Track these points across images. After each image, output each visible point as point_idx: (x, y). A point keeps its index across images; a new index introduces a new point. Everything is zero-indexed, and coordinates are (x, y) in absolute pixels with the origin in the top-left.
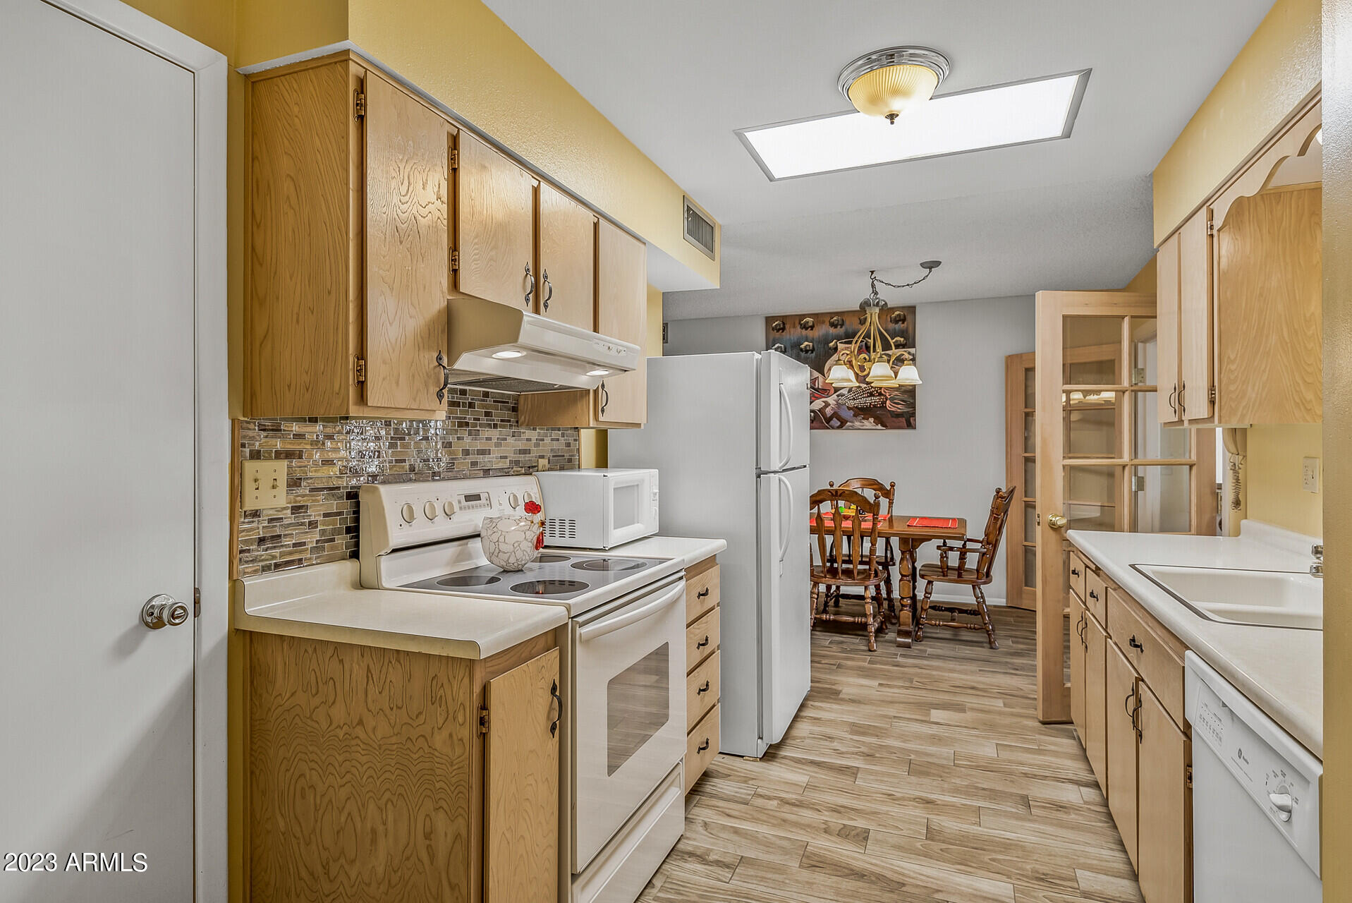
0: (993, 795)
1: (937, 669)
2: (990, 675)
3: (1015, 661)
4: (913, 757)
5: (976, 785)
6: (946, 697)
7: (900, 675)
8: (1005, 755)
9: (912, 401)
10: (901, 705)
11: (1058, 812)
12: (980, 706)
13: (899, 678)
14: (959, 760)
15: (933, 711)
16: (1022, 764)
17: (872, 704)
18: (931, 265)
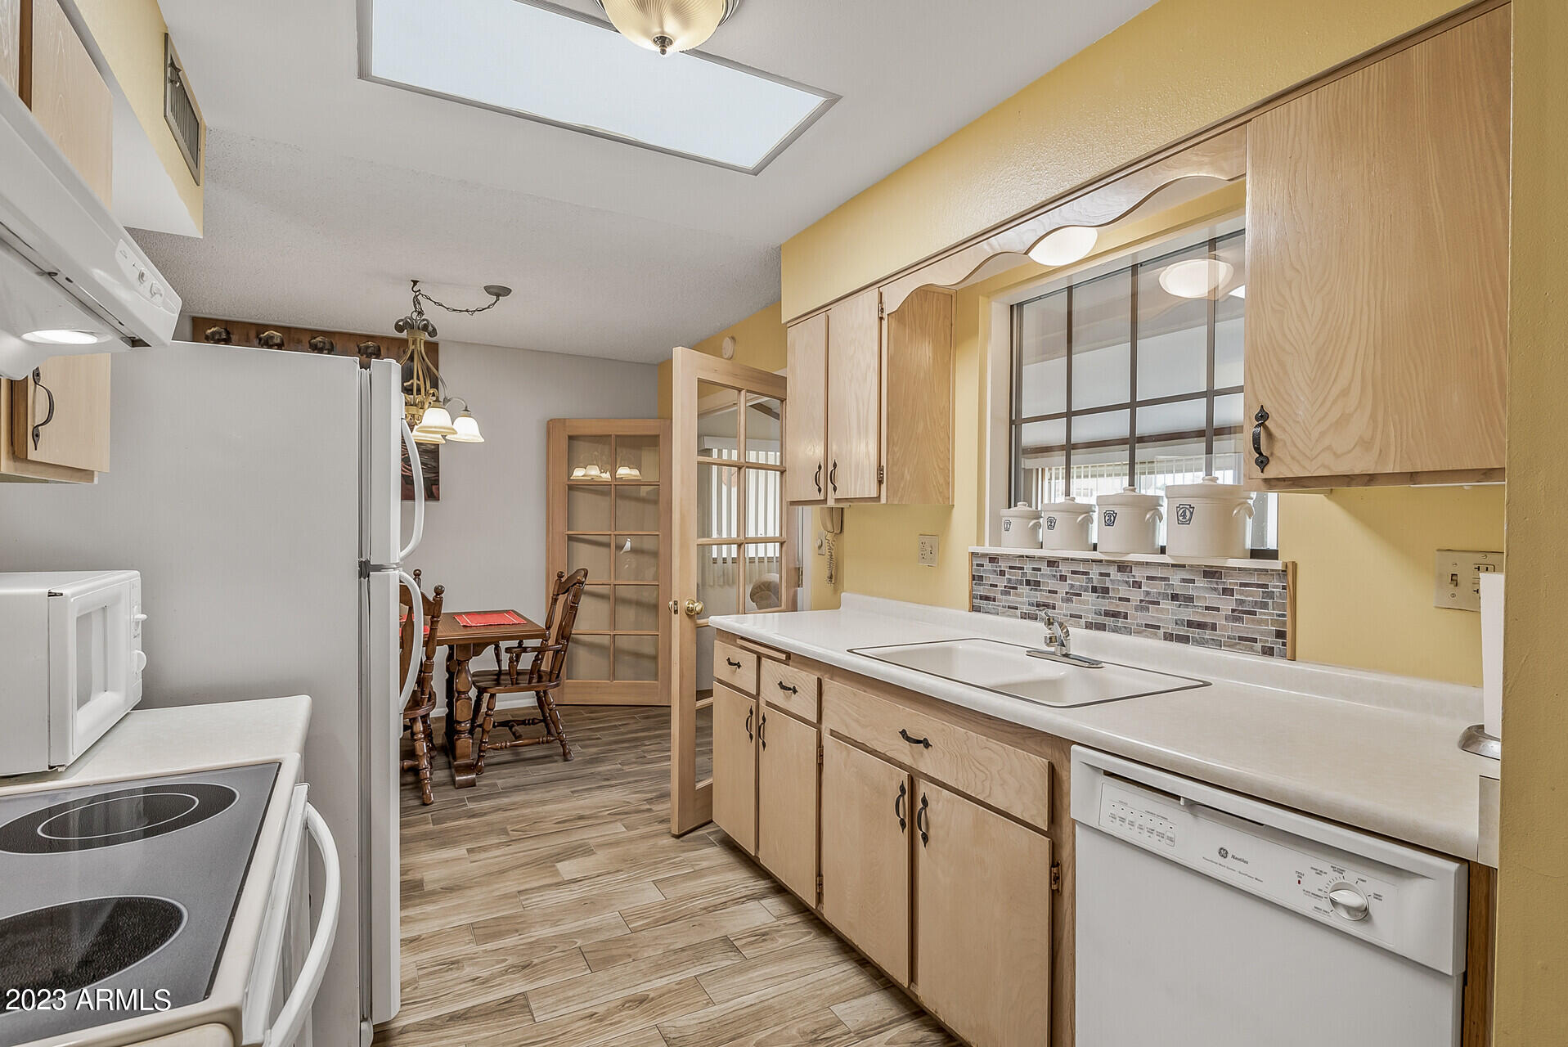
0: (697, 952)
1: (525, 804)
2: (586, 795)
3: (600, 769)
4: (579, 943)
5: (671, 947)
6: (560, 841)
7: (486, 829)
8: (673, 892)
9: (434, 464)
10: (516, 872)
11: (766, 943)
12: (607, 838)
13: (490, 832)
14: (632, 921)
15: (559, 865)
16: (694, 897)
17: (479, 884)
18: (500, 292)
